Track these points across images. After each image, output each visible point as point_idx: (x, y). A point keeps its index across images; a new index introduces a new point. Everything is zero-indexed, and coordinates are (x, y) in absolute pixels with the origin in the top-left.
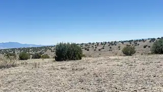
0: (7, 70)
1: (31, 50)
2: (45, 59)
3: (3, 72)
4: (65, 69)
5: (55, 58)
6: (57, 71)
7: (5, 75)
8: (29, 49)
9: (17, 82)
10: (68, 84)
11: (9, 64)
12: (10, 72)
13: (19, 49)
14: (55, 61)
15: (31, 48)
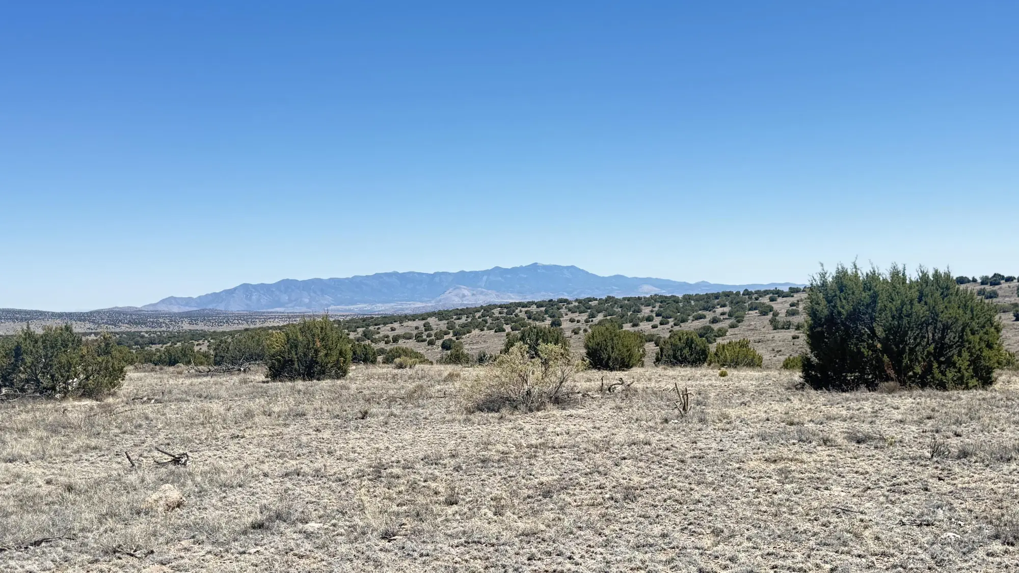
0: (528, 422)
1: (646, 311)
2: (732, 372)
3: (505, 428)
4: (880, 442)
5: (806, 365)
6: (823, 453)
7: (519, 446)
8: (634, 304)
9: (585, 497)
10: (908, 548)
11: (536, 391)
12: (541, 433)
13: (584, 305)
14: (800, 387)
15: (648, 302)
